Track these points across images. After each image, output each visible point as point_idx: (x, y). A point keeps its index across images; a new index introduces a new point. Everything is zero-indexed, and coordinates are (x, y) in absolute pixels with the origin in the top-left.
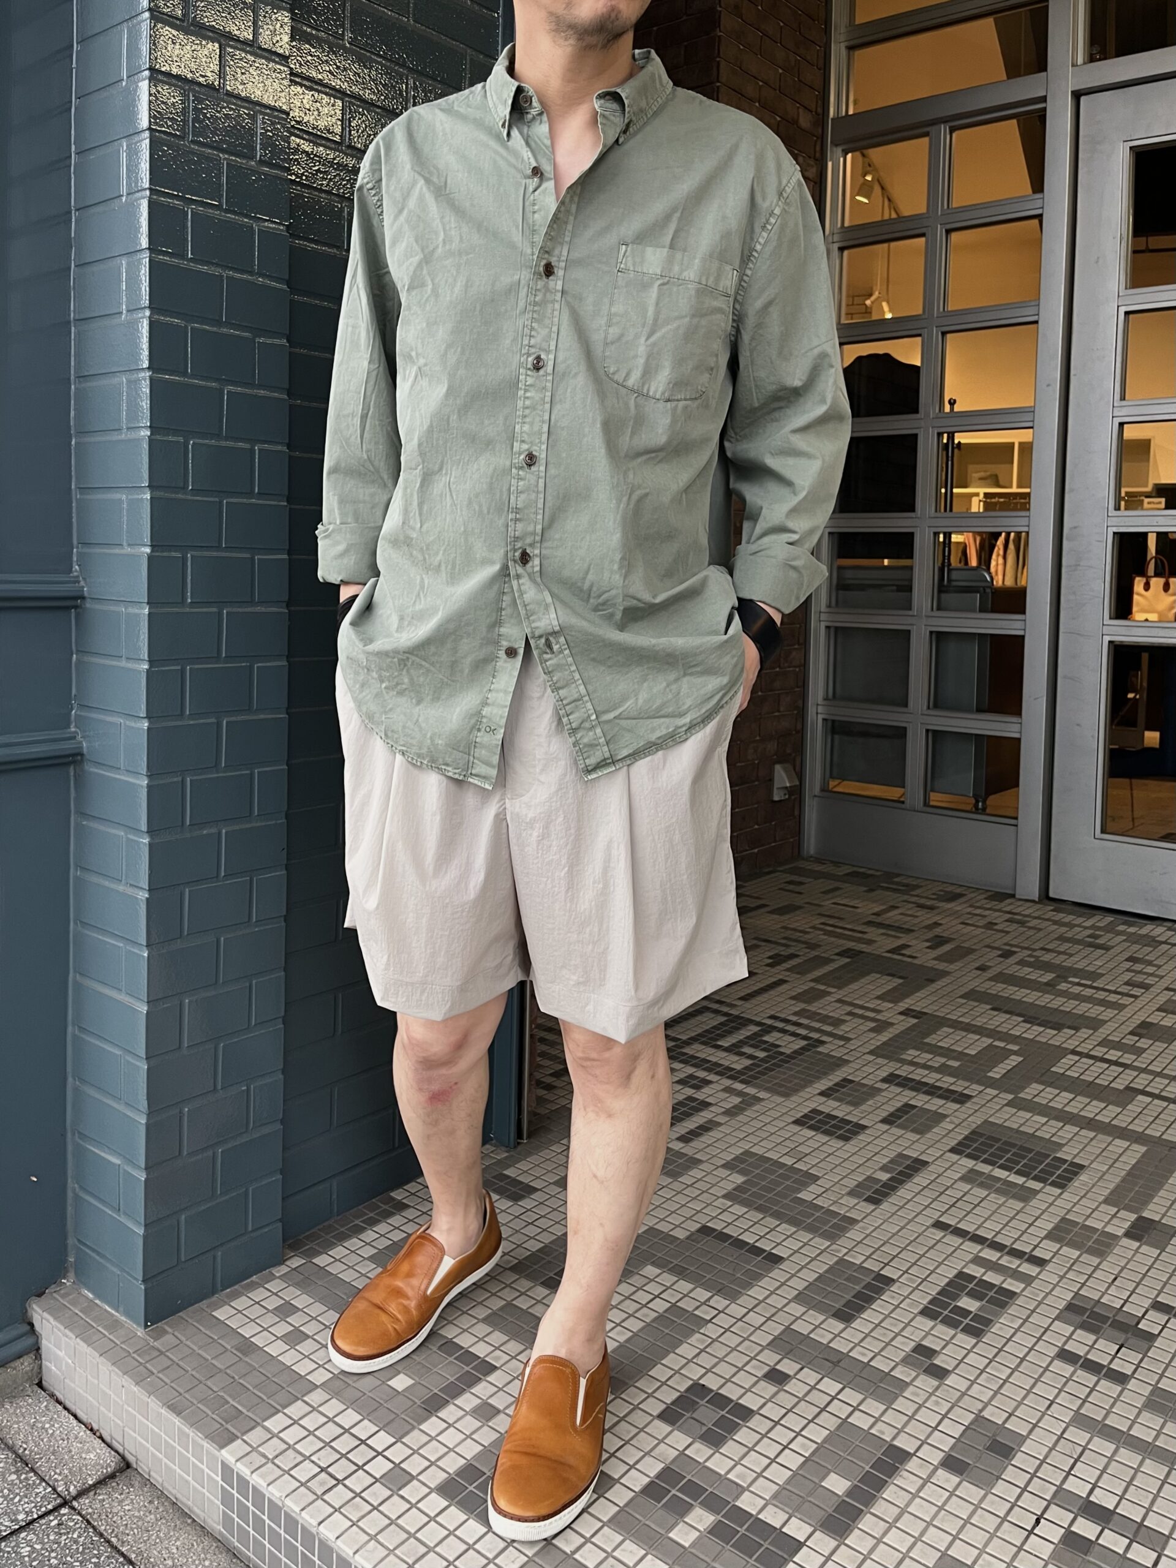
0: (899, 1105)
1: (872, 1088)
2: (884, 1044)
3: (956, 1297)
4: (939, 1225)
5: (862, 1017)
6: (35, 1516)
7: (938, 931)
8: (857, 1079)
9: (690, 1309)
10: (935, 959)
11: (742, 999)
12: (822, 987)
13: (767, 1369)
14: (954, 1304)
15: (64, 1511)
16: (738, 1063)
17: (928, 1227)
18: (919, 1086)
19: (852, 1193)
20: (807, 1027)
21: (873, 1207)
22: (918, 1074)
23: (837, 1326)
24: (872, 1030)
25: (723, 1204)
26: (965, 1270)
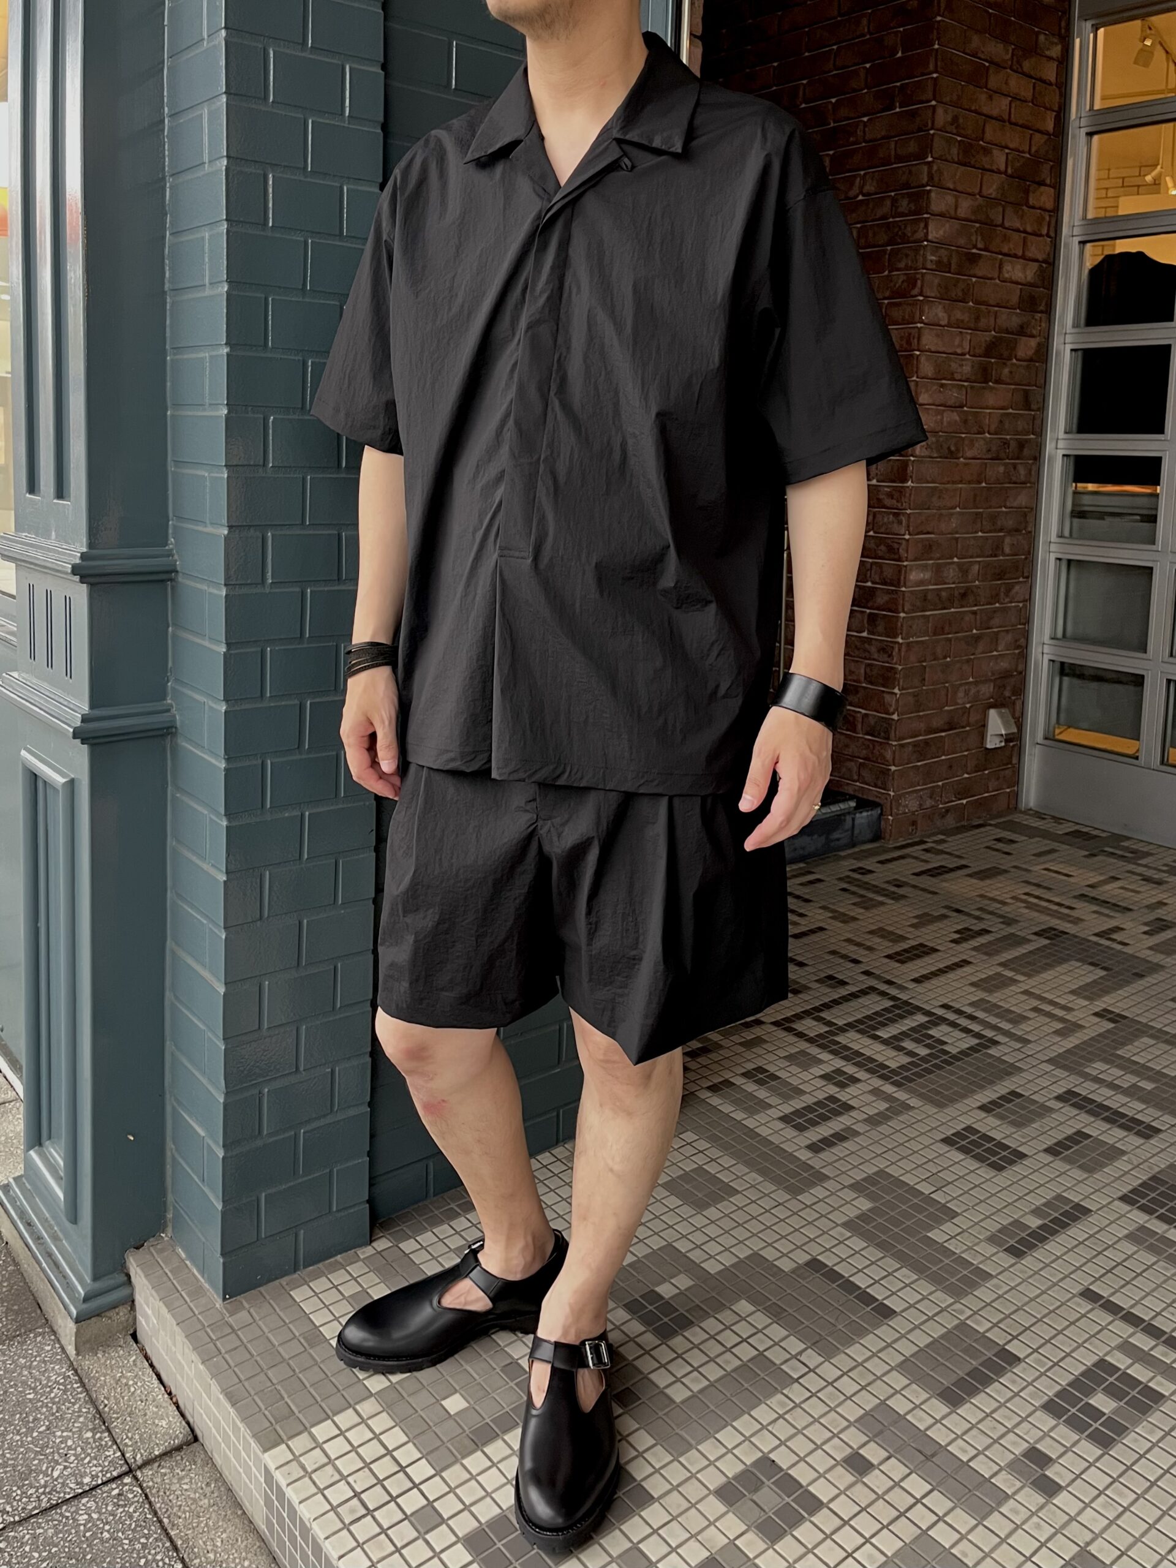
0: (1070, 1131)
1: (1042, 1105)
2: (1068, 1051)
3: (1089, 1392)
4: (1088, 1295)
5: (1049, 1015)
6: (100, 1482)
7: (1160, 913)
8: (1026, 1094)
9: (778, 1362)
10: (1150, 948)
11: (916, 980)
12: (1010, 974)
13: (849, 1451)
14: (1086, 1400)
15: (127, 1480)
16: (893, 1059)
17: (1074, 1296)
18: (1098, 1110)
19: (992, 1239)
20: (982, 1022)
21: (1013, 1261)
22: (1102, 1095)
23: (939, 1408)
24: (1057, 1032)
25: (842, 1234)
26: (1107, 1358)
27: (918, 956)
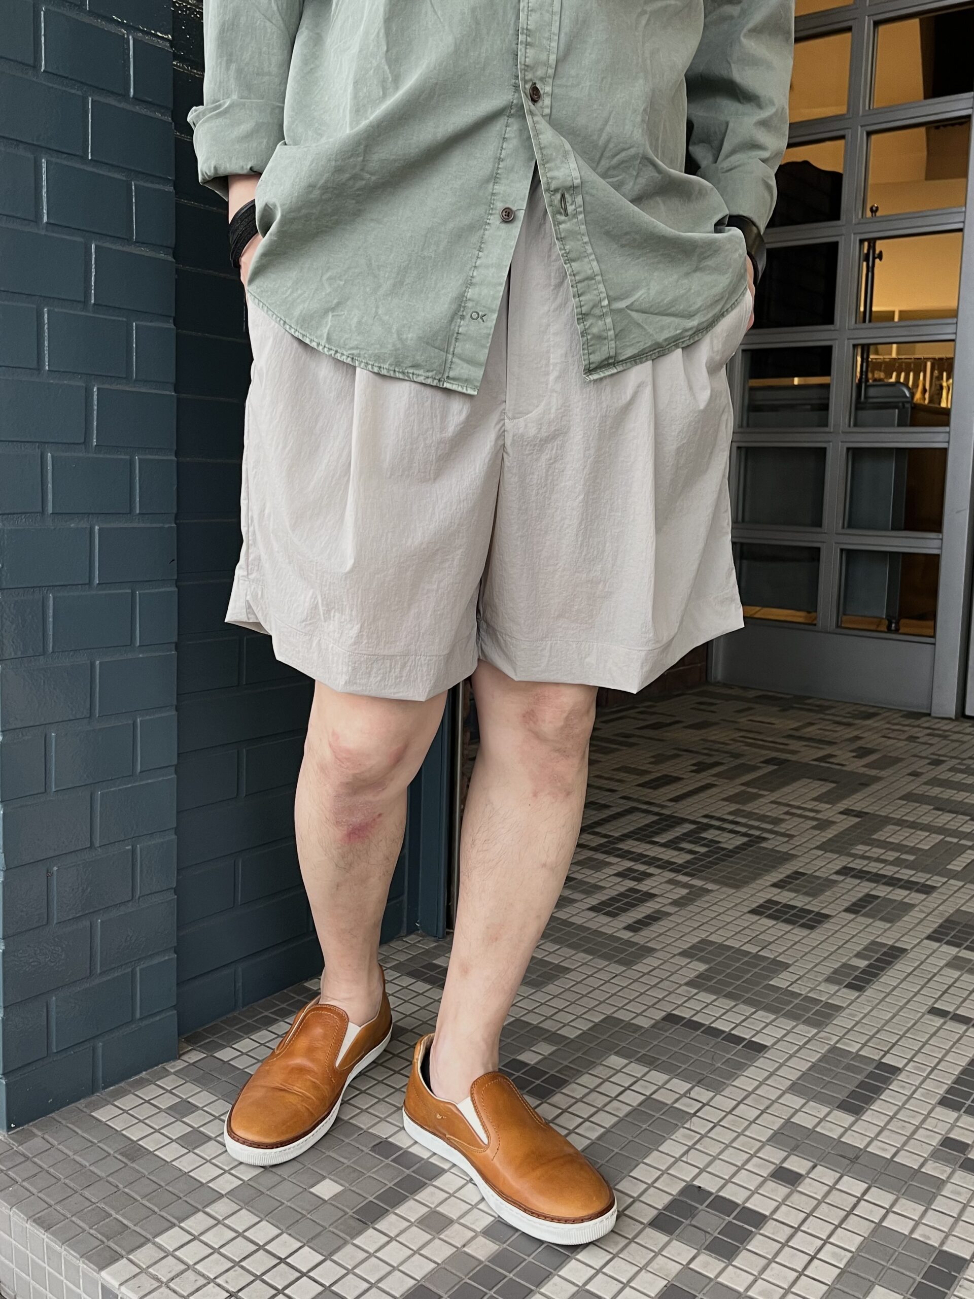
0: (860, 895)
1: (827, 879)
2: (830, 840)
4: (934, 1011)
5: (800, 816)
8: (809, 872)
9: (669, 1102)
10: (863, 766)
11: (671, 800)
13: (773, 1167)
16: (680, 858)
17: (924, 1014)
18: (877, 878)
19: (829, 980)
20: (746, 825)
21: (857, 994)
22: (874, 867)
23: (846, 1119)
24: (814, 828)
25: (688, 992)
27: (667, 784)
